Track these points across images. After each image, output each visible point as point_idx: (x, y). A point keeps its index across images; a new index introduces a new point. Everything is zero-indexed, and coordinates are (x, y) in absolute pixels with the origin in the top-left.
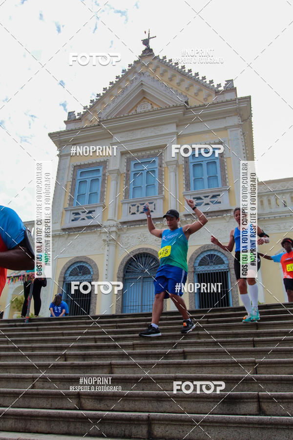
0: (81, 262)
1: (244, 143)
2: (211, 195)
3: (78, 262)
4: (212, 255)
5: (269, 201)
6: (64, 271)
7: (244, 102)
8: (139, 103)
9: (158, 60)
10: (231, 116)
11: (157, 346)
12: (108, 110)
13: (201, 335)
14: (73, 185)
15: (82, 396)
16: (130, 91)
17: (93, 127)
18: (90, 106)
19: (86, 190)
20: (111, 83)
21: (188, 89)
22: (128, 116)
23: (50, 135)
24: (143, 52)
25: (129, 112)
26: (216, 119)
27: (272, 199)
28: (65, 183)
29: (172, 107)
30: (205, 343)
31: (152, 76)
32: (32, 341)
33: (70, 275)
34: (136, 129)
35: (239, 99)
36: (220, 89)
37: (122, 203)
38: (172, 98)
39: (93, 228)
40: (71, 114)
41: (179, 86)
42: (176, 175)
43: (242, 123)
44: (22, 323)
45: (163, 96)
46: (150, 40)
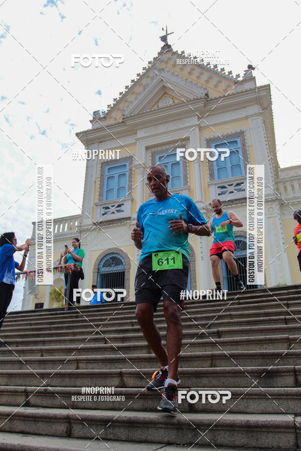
0: (113, 253)
1: (265, 131)
2: (235, 183)
3: (110, 254)
4: (238, 241)
5: (292, 186)
6: (98, 263)
7: (263, 90)
8: (160, 98)
9: (176, 55)
10: (251, 105)
11: (192, 328)
12: (131, 108)
13: (233, 316)
14: (102, 181)
15: (125, 375)
16: (151, 87)
17: (118, 124)
18: (114, 104)
19: (114, 184)
20: (132, 81)
21: (207, 82)
22: (151, 111)
23: (77, 135)
24: (162, 48)
25: (151, 108)
26: (237, 109)
27: (296, 184)
28: (94, 180)
29: (192, 101)
30: (237, 323)
31: (172, 71)
32: (73, 327)
33: (103, 266)
34: (159, 124)
35: (259, 88)
36: (238, 79)
37: (149, 196)
38: (192, 91)
39: (122, 221)
40: (96, 113)
41: (198, 79)
42: (200, 166)
43: (263, 111)
44: (62, 312)
45: (183, 90)
46: (168, 36)
